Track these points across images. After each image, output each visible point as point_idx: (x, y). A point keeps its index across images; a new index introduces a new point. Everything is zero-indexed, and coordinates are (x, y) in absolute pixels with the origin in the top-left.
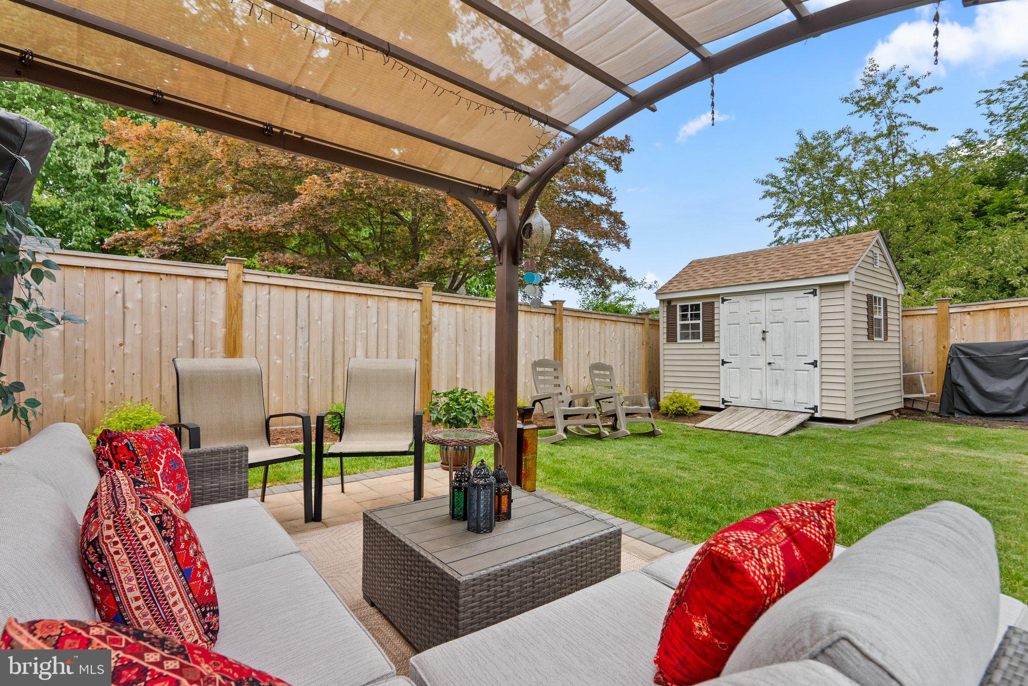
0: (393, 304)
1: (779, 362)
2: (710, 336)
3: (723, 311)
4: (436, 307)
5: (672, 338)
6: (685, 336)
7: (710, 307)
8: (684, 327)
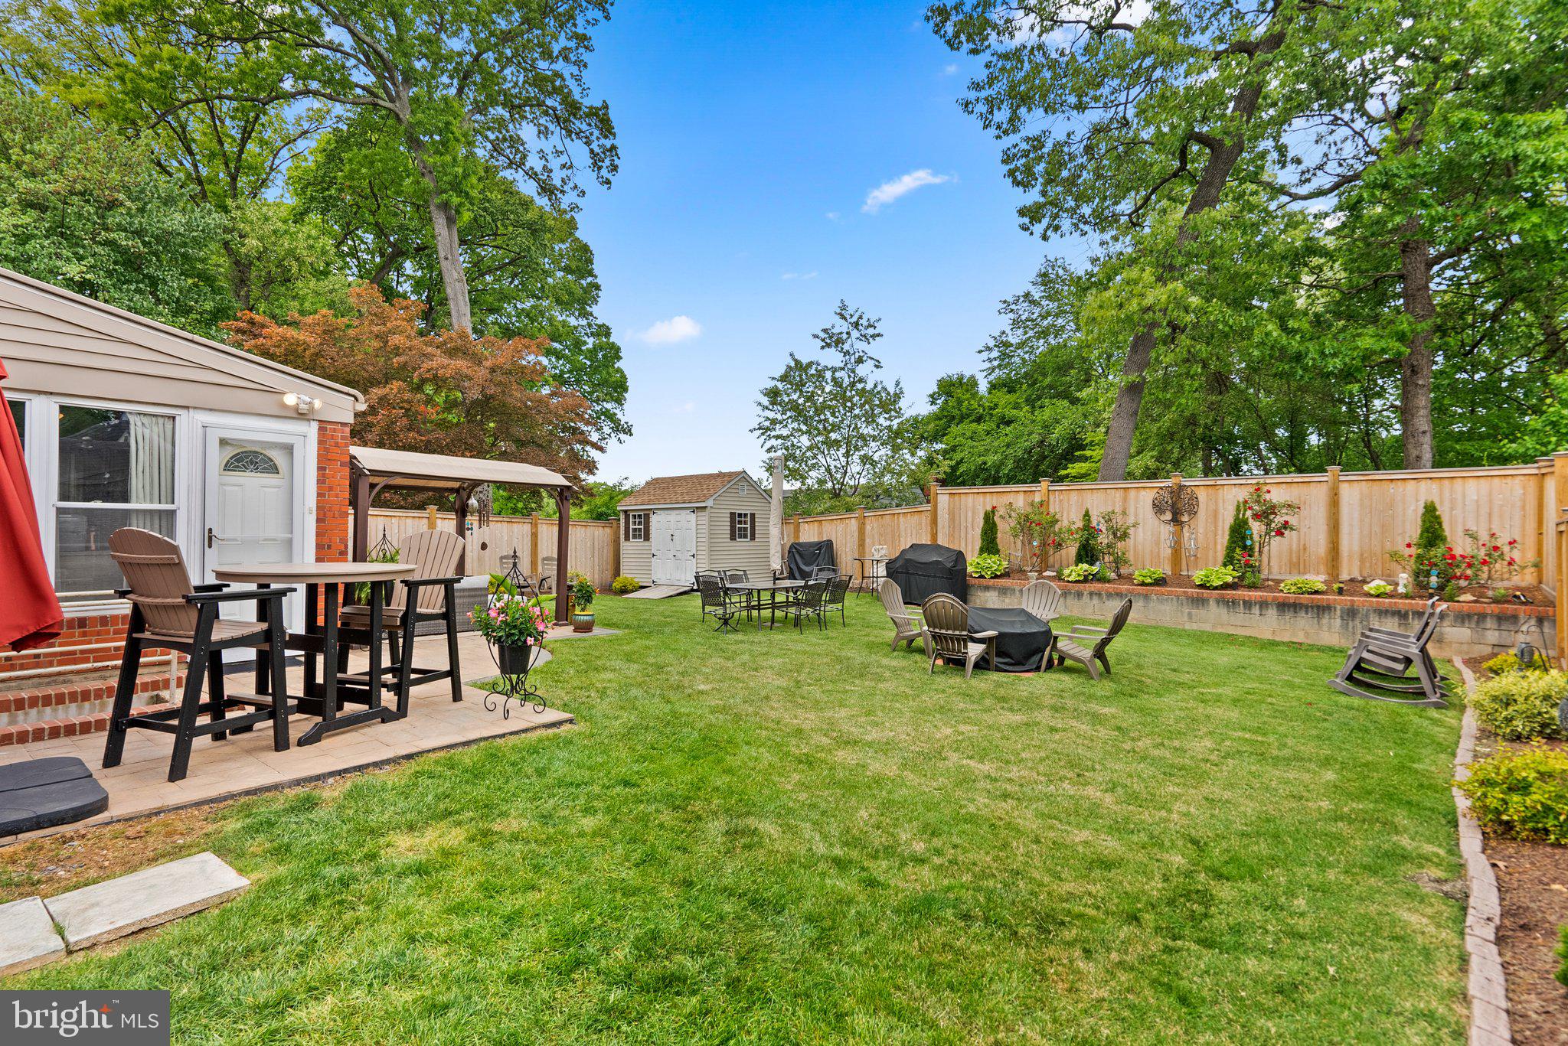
0: (409, 521)
1: (678, 554)
2: (647, 538)
3: (654, 519)
4: (439, 522)
5: (627, 538)
6: (634, 537)
7: (647, 516)
8: (635, 530)
